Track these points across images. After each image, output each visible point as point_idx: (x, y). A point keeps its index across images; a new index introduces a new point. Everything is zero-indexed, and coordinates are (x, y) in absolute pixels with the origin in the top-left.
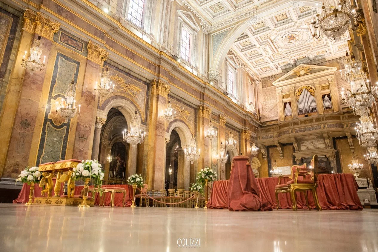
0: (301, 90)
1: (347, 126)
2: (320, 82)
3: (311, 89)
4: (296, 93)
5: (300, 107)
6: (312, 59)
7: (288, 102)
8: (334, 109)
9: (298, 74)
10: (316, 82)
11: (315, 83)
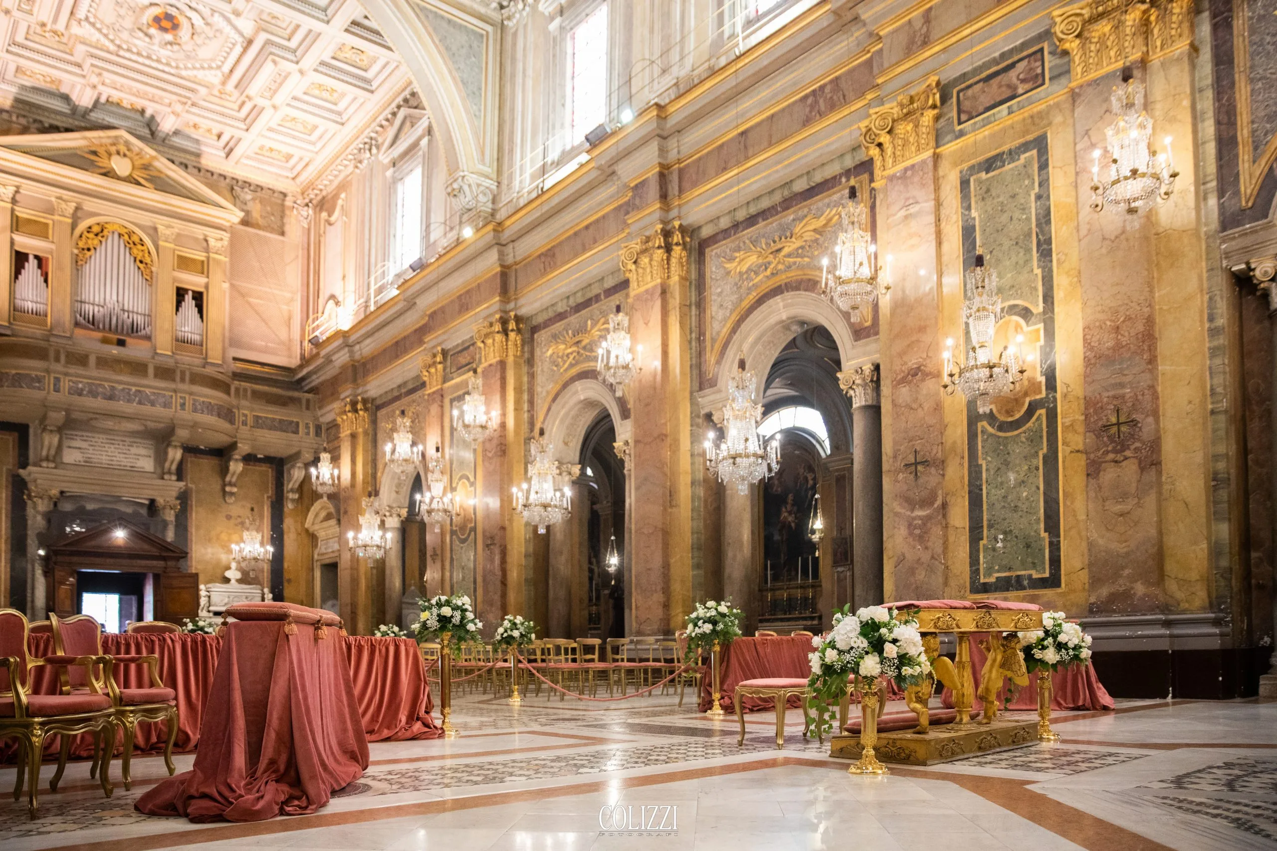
0: (101, 232)
1: (245, 423)
2: (179, 235)
3: (140, 247)
4: (77, 232)
5: (84, 297)
6: (161, 135)
7: (36, 257)
8: (210, 353)
9: (103, 162)
10: (167, 228)
11: (161, 228)
